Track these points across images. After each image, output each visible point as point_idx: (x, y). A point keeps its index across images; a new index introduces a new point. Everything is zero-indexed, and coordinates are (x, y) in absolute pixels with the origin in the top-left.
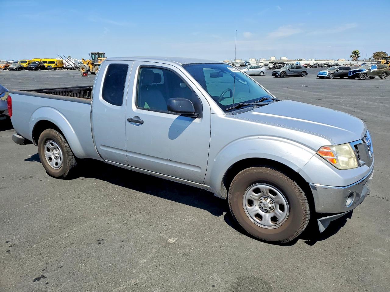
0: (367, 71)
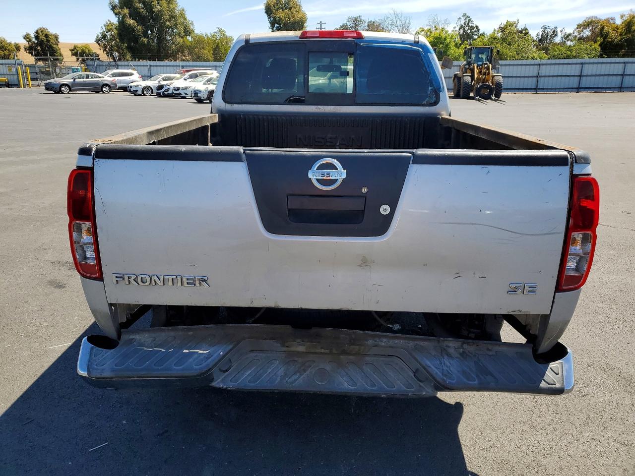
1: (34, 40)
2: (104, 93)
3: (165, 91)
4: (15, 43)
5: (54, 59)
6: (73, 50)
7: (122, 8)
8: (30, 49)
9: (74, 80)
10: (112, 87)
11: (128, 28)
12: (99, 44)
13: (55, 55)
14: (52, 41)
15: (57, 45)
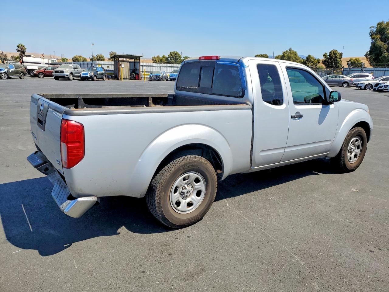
0: (6, 70)
1: (328, 57)
2: (343, 87)
3: (379, 88)
4: (318, 59)
5: (336, 67)
6: (349, 62)
7: (376, 34)
8: (325, 62)
9: (327, 79)
10: (349, 84)
11: (377, 47)
12: (367, 57)
13: (337, 65)
14: (338, 56)
15: (341, 59)
